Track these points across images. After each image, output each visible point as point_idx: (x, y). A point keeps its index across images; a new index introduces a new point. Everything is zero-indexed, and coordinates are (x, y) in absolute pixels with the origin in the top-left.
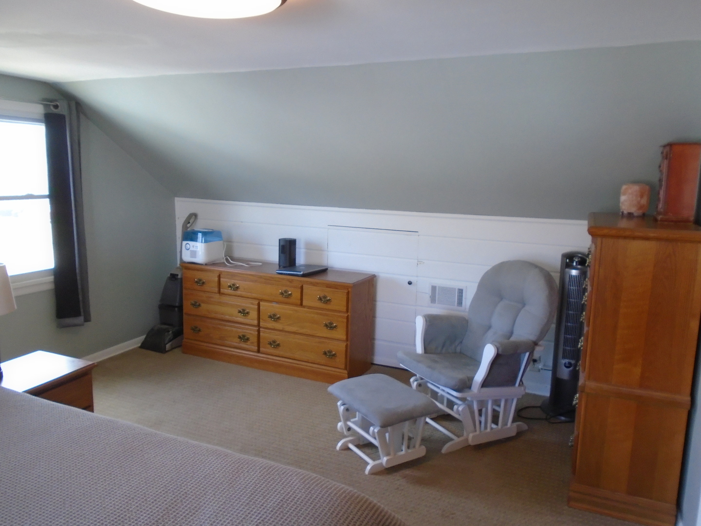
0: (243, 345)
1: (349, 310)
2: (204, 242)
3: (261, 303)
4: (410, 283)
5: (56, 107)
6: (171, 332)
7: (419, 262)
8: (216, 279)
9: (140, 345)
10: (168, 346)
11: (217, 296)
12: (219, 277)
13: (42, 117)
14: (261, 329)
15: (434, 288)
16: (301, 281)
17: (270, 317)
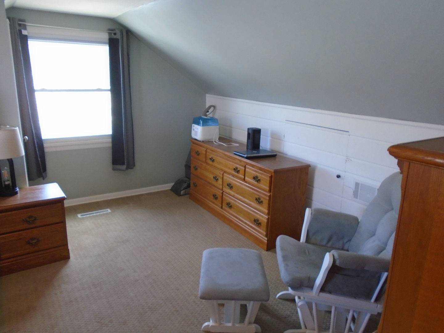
0: (214, 201)
1: (272, 191)
2: (202, 126)
3: (224, 174)
4: (338, 176)
5: (115, 34)
6: (186, 183)
7: (348, 160)
8: (204, 152)
9: (170, 188)
10: (182, 192)
11: (204, 165)
12: (206, 151)
13: (107, 41)
14: (224, 193)
15: (357, 185)
16: (245, 162)
17: (228, 185)
